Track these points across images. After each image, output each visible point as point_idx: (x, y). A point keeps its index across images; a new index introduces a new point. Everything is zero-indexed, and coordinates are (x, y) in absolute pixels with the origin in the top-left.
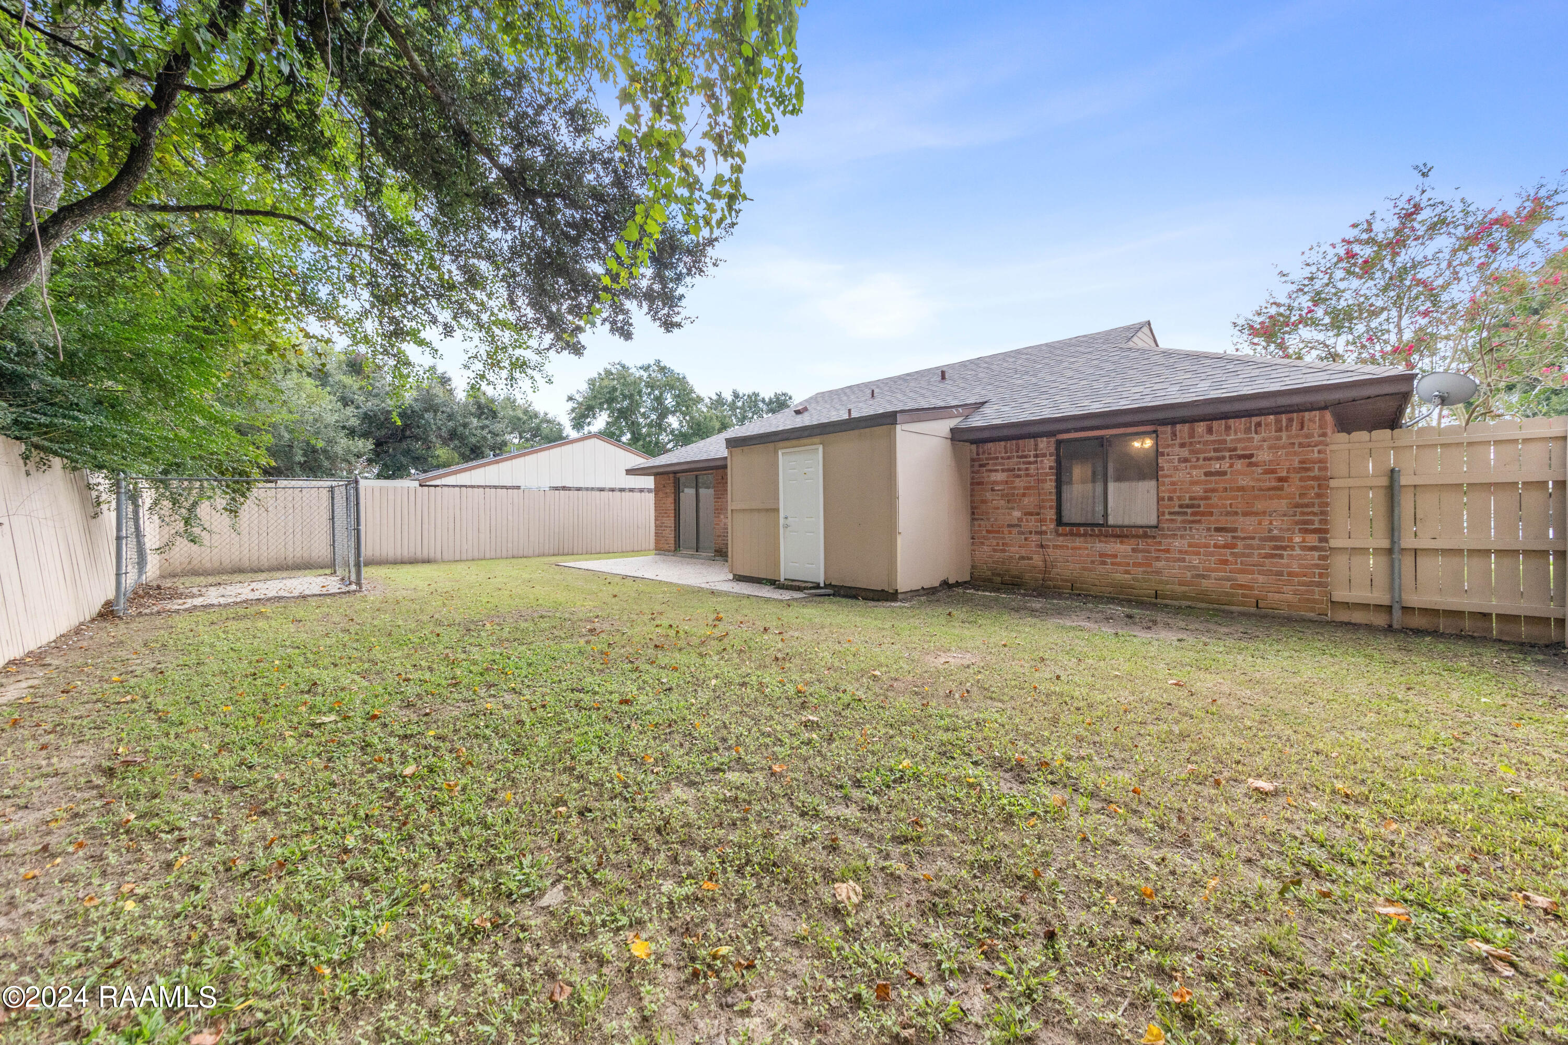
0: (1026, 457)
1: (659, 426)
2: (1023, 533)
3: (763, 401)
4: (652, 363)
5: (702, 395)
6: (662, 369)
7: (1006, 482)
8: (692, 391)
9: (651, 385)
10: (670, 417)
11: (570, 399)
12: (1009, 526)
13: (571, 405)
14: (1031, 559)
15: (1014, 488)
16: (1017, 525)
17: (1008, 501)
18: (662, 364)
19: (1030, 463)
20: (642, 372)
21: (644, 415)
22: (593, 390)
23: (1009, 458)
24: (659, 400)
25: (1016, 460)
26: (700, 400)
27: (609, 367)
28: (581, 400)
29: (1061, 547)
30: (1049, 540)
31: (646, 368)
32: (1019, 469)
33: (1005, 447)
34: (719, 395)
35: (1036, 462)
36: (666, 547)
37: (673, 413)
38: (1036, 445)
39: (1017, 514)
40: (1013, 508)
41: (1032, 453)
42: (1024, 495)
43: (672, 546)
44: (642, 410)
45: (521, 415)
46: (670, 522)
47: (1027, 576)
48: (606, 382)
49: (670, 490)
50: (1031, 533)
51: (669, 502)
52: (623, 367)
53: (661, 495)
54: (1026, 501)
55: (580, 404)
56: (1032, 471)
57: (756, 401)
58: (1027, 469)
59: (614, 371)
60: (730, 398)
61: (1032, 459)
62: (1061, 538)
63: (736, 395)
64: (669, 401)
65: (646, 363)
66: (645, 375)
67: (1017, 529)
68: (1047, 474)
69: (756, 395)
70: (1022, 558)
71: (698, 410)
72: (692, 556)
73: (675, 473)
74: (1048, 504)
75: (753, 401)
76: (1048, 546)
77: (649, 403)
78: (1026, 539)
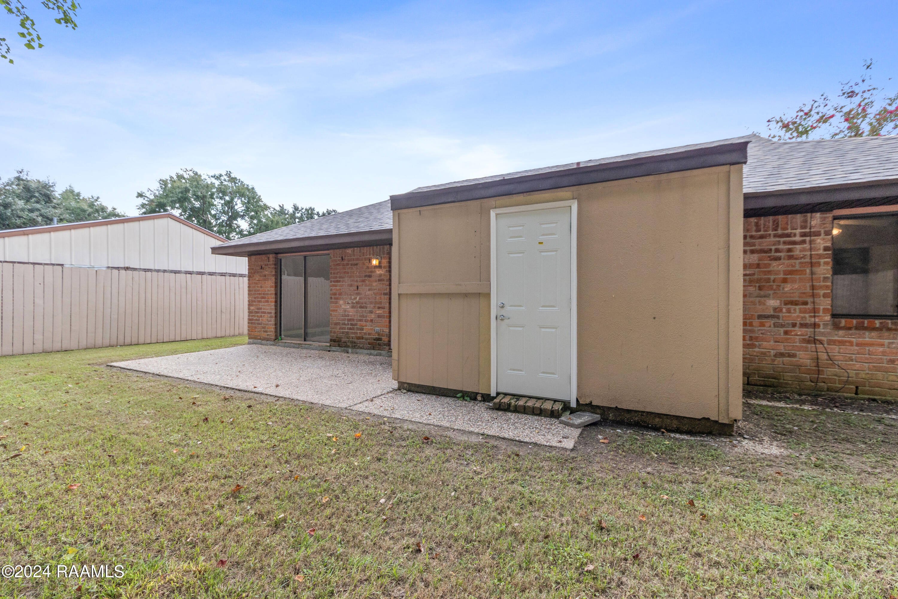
0: (788, 235)
1: (230, 226)
2: (782, 326)
3: (318, 214)
4: (224, 173)
5: (269, 204)
6: (233, 180)
7: (758, 266)
8: (259, 200)
9: (222, 191)
10: (239, 219)
11: (140, 195)
12: (760, 317)
13: (141, 201)
14: (794, 356)
15: (769, 272)
16: (772, 317)
17: (760, 288)
18: (233, 175)
19: (795, 243)
20: (213, 180)
21: (214, 216)
22: (165, 189)
23: (762, 237)
24: (229, 204)
25: (772, 239)
26: (266, 207)
27: (181, 172)
28: (152, 197)
29: (842, 343)
30: (823, 334)
31: (218, 178)
32: (777, 251)
33: (757, 224)
34: (282, 207)
35: (804, 242)
36: (264, 335)
37: (242, 217)
38: (805, 221)
39: (773, 303)
40: (767, 296)
41: (798, 231)
42: (785, 281)
43: (272, 335)
44: (213, 212)
45: (85, 207)
46: (270, 307)
47: (788, 376)
48: (178, 184)
49: (270, 271)
50: (794, 325)
51: (269, 286)
52: (196, 174)
53: (257, 277)
54: (788, 288)
55: (152, 201)
56: (797, 253)
57: (312, 213)
58: (789, 250)
59: (186, 176)
60: (291, 211)
61: (798, 238)
62: (841, 332)
63: (296, 208)
64: (239, 206)
65: (217, 174)
66: (217, 183)
67: (772, 321)
68: (820, 256)
69: (313, 210)
70: (782, 355)
71: (265, 216)
72: (299, 346)
73: (277, 252)
74: (822, 292)
75: (310, 214)
76: (821, 342)
77: (220, 207)
78: (786, 333)
